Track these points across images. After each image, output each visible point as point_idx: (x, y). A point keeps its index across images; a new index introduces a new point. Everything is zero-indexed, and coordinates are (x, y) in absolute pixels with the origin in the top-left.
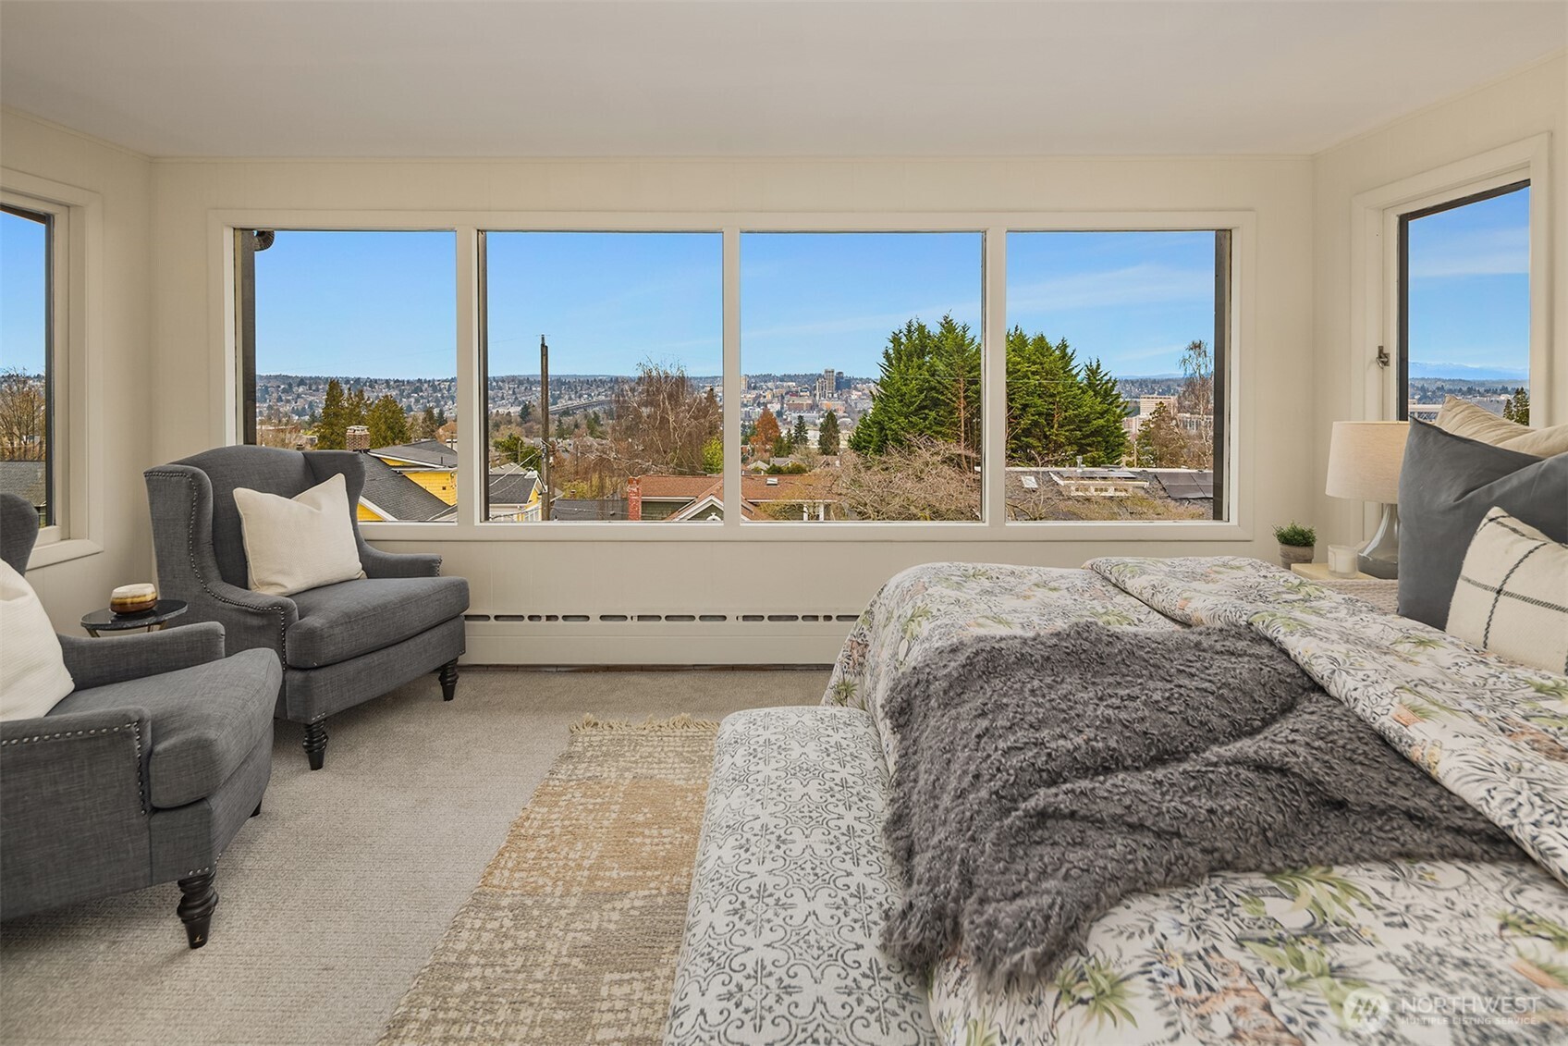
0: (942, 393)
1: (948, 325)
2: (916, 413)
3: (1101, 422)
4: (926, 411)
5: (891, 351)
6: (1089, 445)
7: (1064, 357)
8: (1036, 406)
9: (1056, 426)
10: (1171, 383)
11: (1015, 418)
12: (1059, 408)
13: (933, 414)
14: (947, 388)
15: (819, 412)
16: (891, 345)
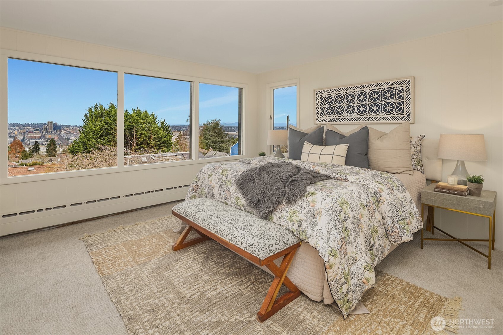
0: (110, 130)
1: (112, 106)
2: (99, 138)
3: (165, 139)
4: (104, 137)
5: (88, 115)
6: (162, 146)
7: (153, 118)
8: (145, 134)
9: (151, 140)
10: (181, 127)
11: (138, 138)
12: (152, 135)
13: (107, 138)
14: (112, 129)
15: (45, 139)
16: (88, 112)
